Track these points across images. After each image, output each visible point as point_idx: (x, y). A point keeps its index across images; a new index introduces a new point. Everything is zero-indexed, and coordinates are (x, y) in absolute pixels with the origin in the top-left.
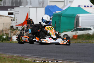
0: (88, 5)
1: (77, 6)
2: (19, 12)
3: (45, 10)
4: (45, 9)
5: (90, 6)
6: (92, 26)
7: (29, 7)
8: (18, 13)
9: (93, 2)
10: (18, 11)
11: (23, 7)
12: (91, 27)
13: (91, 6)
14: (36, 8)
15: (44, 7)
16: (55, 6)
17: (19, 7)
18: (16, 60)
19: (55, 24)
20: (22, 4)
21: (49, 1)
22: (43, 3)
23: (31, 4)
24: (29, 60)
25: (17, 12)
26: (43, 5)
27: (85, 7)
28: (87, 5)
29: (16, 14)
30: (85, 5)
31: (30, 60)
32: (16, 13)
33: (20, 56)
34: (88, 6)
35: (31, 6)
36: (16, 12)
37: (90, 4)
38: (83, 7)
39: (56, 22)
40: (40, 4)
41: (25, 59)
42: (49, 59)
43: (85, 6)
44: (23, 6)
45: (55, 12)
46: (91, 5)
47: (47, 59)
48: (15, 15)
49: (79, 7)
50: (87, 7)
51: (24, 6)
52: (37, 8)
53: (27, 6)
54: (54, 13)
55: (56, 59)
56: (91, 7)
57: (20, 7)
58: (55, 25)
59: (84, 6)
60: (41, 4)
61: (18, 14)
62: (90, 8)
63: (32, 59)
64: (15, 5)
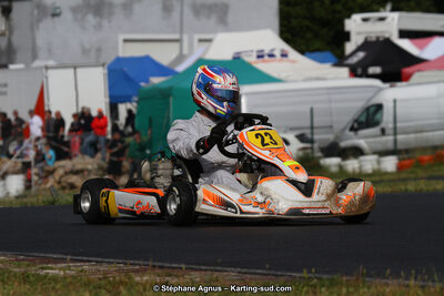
0: (272, 50)
2: (6, 85)
5: (277, 53)
6: (292, 129)
7: (47, 68)
8: (3, 89)
9: (289, 36)
11: (21, 65)
12: (285, 132)
13: (284, 55)
14: (72, 70)
15: (103, 65)
16: (147, 59)
17: (5, 66)
18: (5, 276)
19: (150, 126)
20: (18, 55)
21: (121, 42)
22: (99, 50)
23: (51, 53)
24: (55, 272)
26: (98, 56)
27: (259, 57)
28: (267, 52)
30: (262, 51)
31: (61, 273)
33: (22, 260)
34: (271, 56)
37: (281, 45)
38: (251, 59)
40: (85, 52)
41: (43, 268)
42: (135, 264)
43: (260, 54)
45: (147, 81)
46: (283, 50)
49: (237, 58)
50: (266, 58)
51: (28, 65)
52: (78, 70)
54: (142, 84)
55: (161, 264)
56: (285, 59)
57: (11, 67)
58: (149, 132)
59: (255, 54)
60: (93, 53)
61: (6, 93)
62: (279, 61)
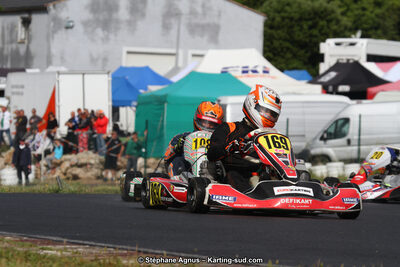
0: (256, 67)
1: (217, 70)
2: (22, 87)
3: (113, 81)
4: (110, 79)
5: (260, 70)
7: (59, 73)
8: (20, 90)
9: (271, 55)
10: (20, 84)
11: (37, 70)
13: (266, 72)
14: (81, 76)
15: (108, 73)
16: (147, 69)
17: (23, 70)
18: (10, 254)
19: (147, 128)
20: (35, 61)
21: (124, 54)
22: (105, 60)
23: (63, 60)
24: (54, 252)
25: (17, 87)
26: (104, 65)
27: (244, 72)
28: (251, 68)
29: (13, 93)
30: (247, 67)
31: (59, 254)
32: (15, 90)
33: (26, 241)
34: (255, 72)
35: (63, 69)
36: (13, 87)
38: (237, 74)
39: (147, 122)
40: (93, 60)
41: (43, 249)
42: (123, 249)
43: (245, 69)
44: (36, 68)
45: (146, 89)
46: (265, 67)
47: (115, 248)
48: (8, 98)
49: (224, 72)
50: (250, 73)
51: (43, 70)
52: (86, 76)
53: (51, 69)
54: (141, 91)
55: (146, 250)
56: (266, 75)
57: (28, 71)
58: (145, 133)
59: (240, 70)
60: (100, 62)
61: (22, 94)
62: (262, 76)
63: (66, 249)
64: (9, 66)
